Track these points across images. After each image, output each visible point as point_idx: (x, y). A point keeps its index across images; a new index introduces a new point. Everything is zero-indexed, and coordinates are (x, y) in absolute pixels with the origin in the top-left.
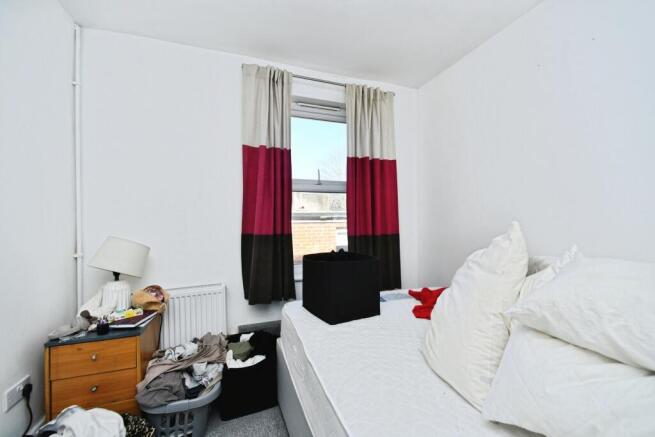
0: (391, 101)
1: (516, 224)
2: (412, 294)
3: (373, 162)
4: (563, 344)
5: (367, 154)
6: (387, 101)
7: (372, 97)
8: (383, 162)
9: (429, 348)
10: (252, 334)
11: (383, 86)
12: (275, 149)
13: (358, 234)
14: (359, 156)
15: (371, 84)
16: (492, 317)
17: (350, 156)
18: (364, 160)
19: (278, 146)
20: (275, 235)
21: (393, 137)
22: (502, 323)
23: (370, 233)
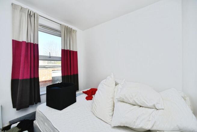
0: (76, 33)
1: (112, 74)
2: (84, 92)
3: (70, 51)
4: (126, 103)
5: (69, 49)
6: (75, 33)
7: (70, 31)
8: (73, 52)
9: (95, 110)
10: (18, 123)
11: (74, 28)
12: (31, 43)
13: (65, 75)
14: (66, 49)
15: (70, 26)
16: (110, 99)
17: (63, 49)
18: (67, 51)
19: (32, 42)
20: (31, 79)
21: (76, 44)
22: (112, 100)
23: (69, 75)
